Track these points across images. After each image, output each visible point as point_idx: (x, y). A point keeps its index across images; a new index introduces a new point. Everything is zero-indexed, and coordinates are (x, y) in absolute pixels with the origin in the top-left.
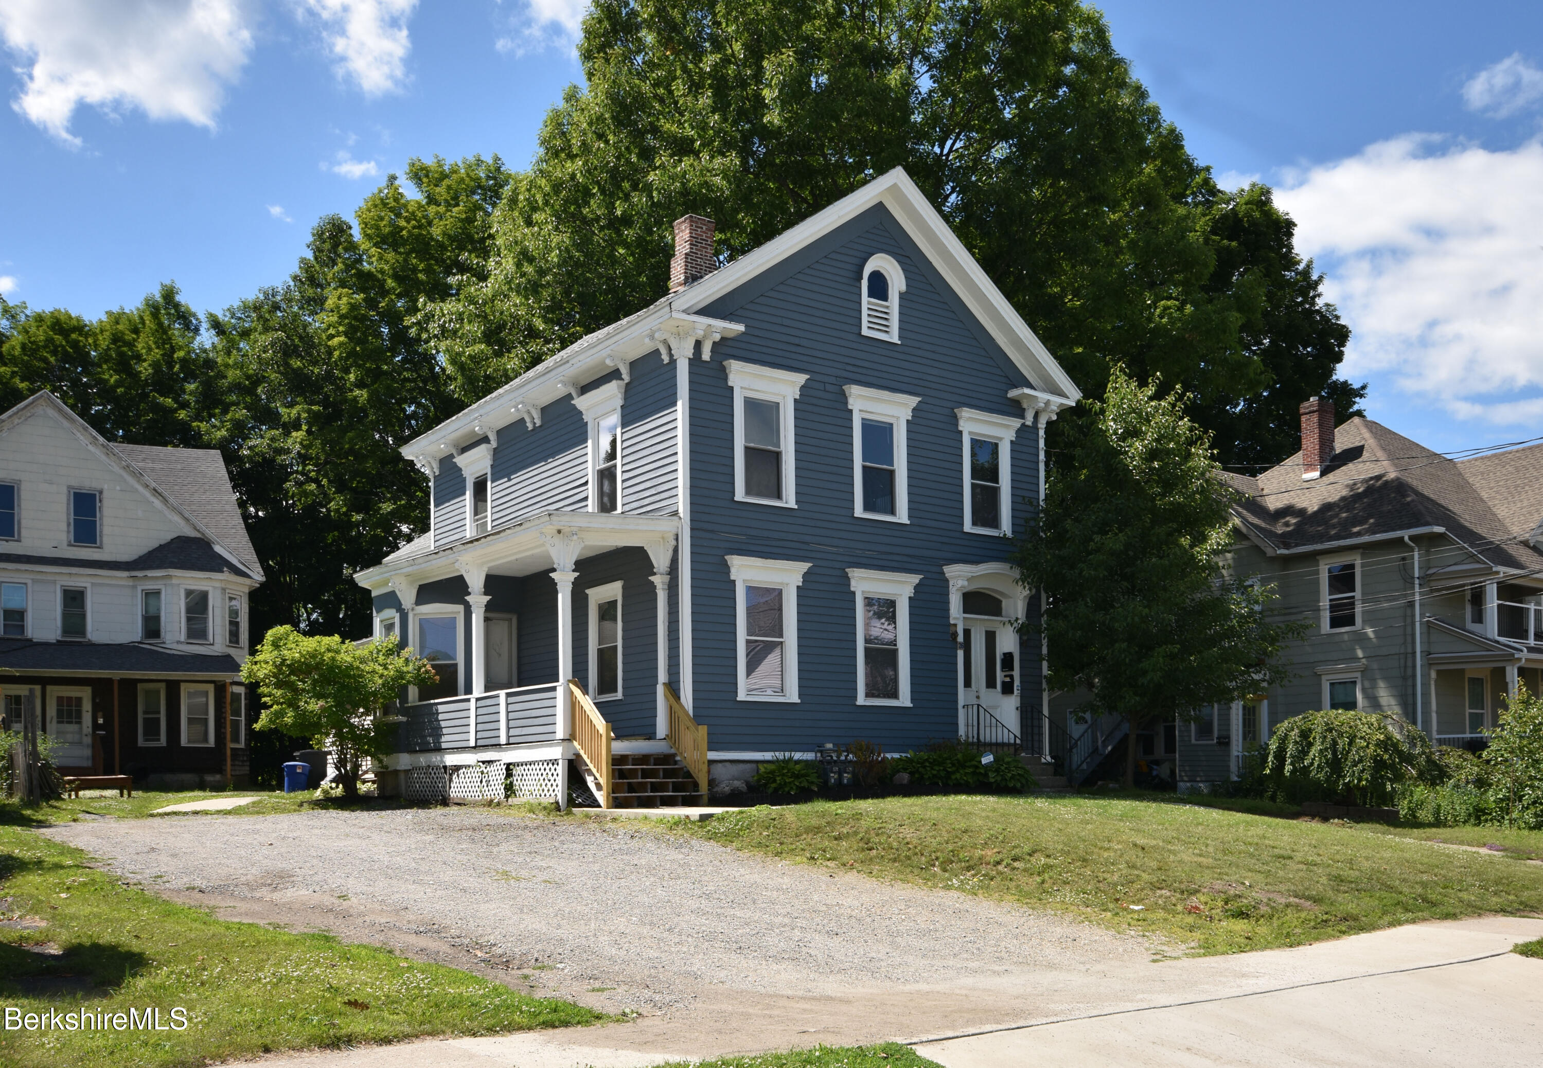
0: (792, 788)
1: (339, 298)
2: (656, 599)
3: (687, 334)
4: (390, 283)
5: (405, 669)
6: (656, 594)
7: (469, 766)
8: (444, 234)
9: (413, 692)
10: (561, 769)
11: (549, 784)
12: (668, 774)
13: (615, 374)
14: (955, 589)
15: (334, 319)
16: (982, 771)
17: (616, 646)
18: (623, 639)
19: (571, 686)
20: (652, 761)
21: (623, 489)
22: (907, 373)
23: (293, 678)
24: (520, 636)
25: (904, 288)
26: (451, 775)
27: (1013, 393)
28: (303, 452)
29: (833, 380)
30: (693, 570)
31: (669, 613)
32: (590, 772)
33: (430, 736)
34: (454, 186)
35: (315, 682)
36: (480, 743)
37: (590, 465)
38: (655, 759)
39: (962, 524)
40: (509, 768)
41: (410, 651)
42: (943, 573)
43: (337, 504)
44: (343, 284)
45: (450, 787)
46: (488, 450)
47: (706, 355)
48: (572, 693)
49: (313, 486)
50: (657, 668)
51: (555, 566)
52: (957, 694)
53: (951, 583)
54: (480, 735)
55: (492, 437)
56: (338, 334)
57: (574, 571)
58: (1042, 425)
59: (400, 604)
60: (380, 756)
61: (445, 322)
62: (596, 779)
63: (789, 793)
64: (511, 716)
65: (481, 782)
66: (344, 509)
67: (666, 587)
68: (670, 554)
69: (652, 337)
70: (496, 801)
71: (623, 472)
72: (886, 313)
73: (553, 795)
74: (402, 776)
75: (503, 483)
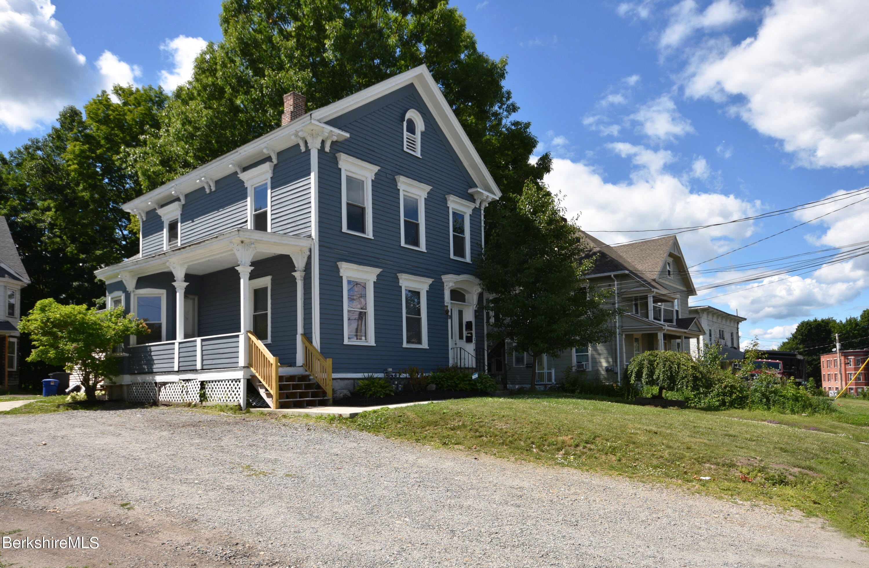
0: (381, 394)
1: (75, 146)
2: (296, 286)
3: (318, 135)
4: (103, 142)
5: (130, 325)
6: (296, 283)
7: (173, 383)
8: (133, 119)
9: (133, 339)
10: (242, 385)
11: (233, 394)
12: (308, 387)
13: (269, 159)
14: (448, 287)
15: (71, 156)
16: (473, 383)
17: (267, 314)
18: (272, 309)
19: (249, 334)
20: (297, 379)
21: (272, 224)
22: (424, 174)
23: (55, 330)
24: (199, 308)
25: (423, 129)
26: (160, 388)
27: (470, 191)
28: (52, 222)
29: (390, 172)
30: (320, 269)
31: (304, 294)
32: (263, 387)
33: (145, 365)
34: (138, 98)
35: (70, 333)
36: (181, 369)
37: (249, 211)
38: (299, 378)
39: (450, 255)
40: (203, 384)
41: (131, 315)
42: (441, 279)
43: (71, 249)
44: (76, 139)
45: (159, 395)
46: (179, 205)
47: (327, 149)
48: (250, 339)
49: (58, 239)
50: (296, 325)
51: (239, 263)
52: (448, 342)
53: (445, 284)
54: (181, 364)
55: (182, 198)
56: (74, 164)
57: (250, 266)
58: (483, 208)
59: (125, 288)
60: (111, 376)
61: (136, 157)
62: (267, 390)
63: (379, 397)
64: (204, 353)
65: (182, 392)
66: (76, 252)
67: (303, 279)
68: (305, 260)
69: (296, 135)
70: (194, 403)
71: (272, 214)
72: (414, 141)
73: (236, 400)
74: (125, 388)
75: (189, 224)
